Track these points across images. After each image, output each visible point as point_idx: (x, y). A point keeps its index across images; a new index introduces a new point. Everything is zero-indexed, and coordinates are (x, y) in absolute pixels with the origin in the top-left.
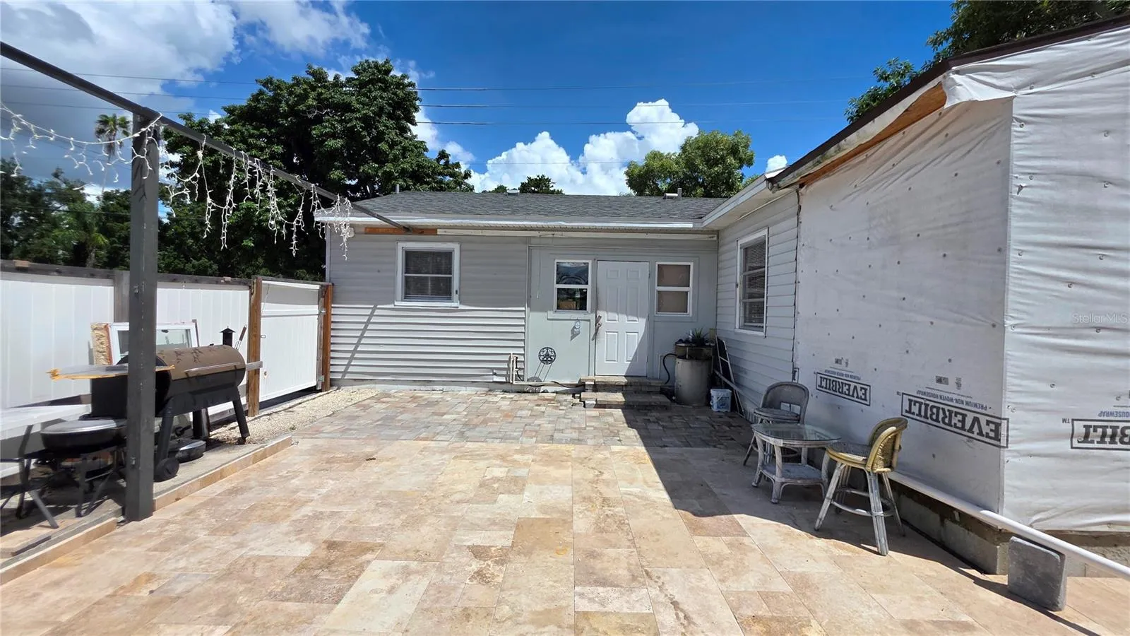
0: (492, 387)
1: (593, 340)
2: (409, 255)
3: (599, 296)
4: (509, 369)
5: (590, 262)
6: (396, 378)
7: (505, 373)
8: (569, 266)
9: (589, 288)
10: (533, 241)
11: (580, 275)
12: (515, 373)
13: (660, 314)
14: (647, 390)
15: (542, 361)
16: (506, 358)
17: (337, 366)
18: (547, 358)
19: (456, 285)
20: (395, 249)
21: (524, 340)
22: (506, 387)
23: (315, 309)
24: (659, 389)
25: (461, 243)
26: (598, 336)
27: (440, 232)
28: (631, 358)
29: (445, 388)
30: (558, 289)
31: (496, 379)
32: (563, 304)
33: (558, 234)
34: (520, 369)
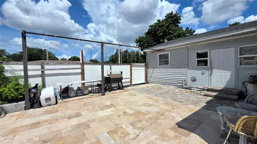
0: (179, 87)
1: (210, 76)
2: (160, 56)
3: (212, 61)
4: (182, 82)
5: (208, 51)
6: (158, 83)
7: (182, 83)
8: (200, 53)
9: (208, 59)
10: (189, 48)
11: (205, 55)
12: (184, 84)
13: (241, 66)
14: (231, 93)
15: (192, 81)
16: (182, 79)
17: (149, 79)
18: (194, 80)
19: (169, 62)
20: (157, 55)
21: (187, 75)
22: (182, 87)
23: (144, 68)
24: (236, 94)
25: (170, 51)
26: (212, 74)
27: (166, 49)
28: (227, 82)
29: (168, 86)
30: (198, 60)
31: (180, 85)
32: (200, 64)
33: (196, 44)
34: (186, 83)
